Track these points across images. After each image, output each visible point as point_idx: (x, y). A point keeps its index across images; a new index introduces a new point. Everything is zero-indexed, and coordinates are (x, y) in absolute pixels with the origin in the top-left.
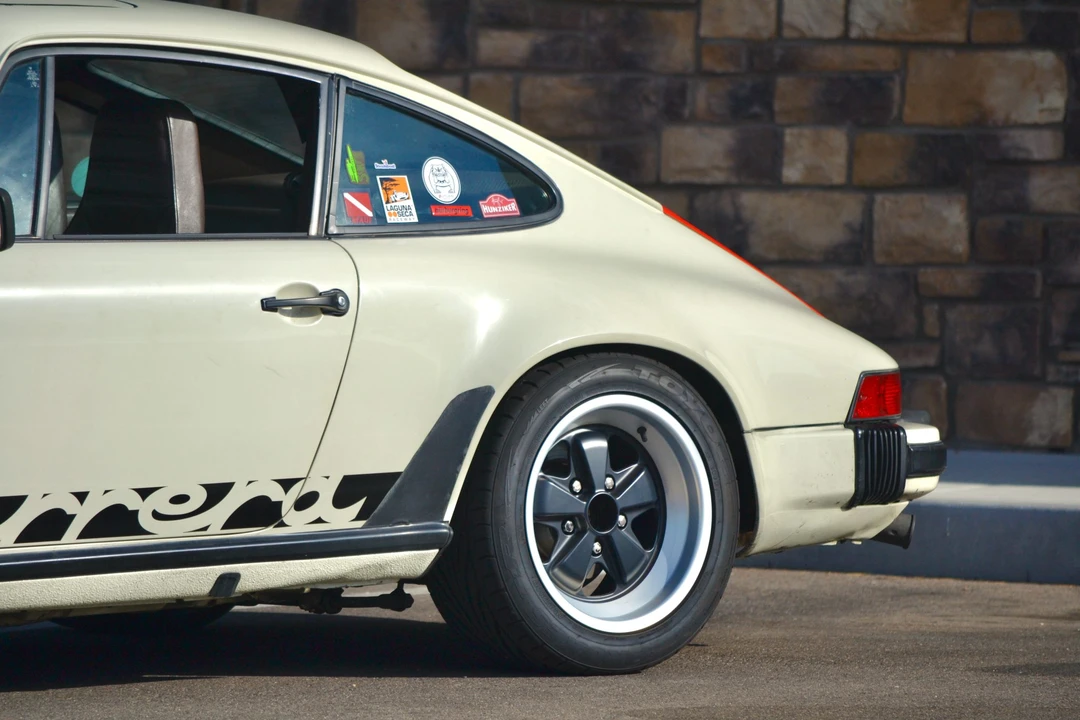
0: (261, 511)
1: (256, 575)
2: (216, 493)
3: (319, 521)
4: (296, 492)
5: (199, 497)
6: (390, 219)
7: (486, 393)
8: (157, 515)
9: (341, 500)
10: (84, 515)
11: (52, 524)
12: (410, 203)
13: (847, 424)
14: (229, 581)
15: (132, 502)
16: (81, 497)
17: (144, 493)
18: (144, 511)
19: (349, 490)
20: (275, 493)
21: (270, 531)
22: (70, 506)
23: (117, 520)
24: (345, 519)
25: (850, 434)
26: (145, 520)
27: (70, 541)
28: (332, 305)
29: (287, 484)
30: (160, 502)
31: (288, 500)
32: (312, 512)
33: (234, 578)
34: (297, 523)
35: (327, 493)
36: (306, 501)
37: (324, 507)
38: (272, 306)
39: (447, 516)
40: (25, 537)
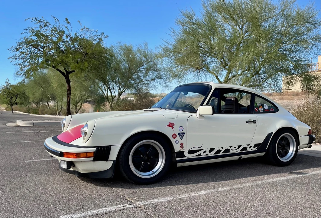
0: (245, 149)
1: (244, 157)
2: (239, 147)
3: (252, 150)
4: (249, 146)
5: (237, 147)
6: (260, 111)
7: (272, 133)
8: (232, 150)
9: (254, 147)
10: (223, 150)
11: (219, 151)
12: (263, 109)
13: (308, 135)
15: (229, 148)
16: (222, 148)
17: (230, 147)
18: (230, 149)
20: (247, 146)
21: (246, 151)
22: (221, 149)
23: (227, 150)
24: (255, 149)
25: (308, 137)
26: (231, 151)
27: (221, 153)
28: (254, 122)
29: (248, 145)
30: (232, 148)
32: (251, 149)
33: (241, 157)
34: (249, 150)
35: (253, 146)
36: (250, 147)
37: (252, 148)
38: (247, 122)
39: (267, 148)
40: (215, 153)
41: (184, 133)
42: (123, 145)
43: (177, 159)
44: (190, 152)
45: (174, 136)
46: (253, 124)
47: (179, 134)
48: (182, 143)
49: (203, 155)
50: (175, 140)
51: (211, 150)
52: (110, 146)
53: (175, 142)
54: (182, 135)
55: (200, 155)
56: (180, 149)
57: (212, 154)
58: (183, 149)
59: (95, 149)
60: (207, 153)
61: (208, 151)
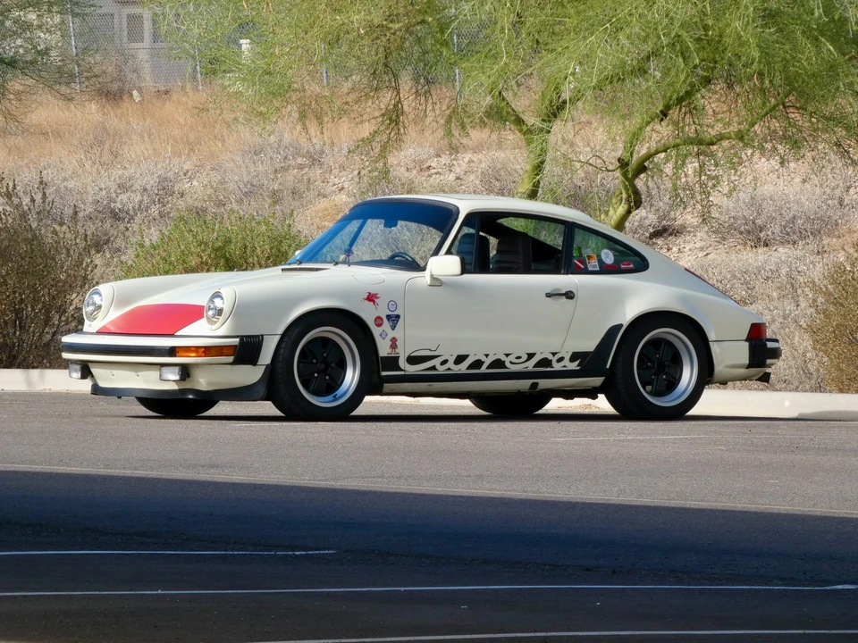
0: (545, 362)
1: (544, 383)
2: (531, 356)
3: (565, 366)
4: (557, 356)
5: (525, 357)
6: (590, 269)
7: (621, 326)
8: (511, 363)
10: (488, 361)
11: (478, 364)
12: (597, 263)
13: (746, 340)
14: (535, 385)
15: (503, 358)
16: (487, 356)
17: (507, 355)
18: (507, 361)
19: (574, 357)
20: (550, 357)
21: (549, 369)
22: (483, 358)
23: (498, 363)
24: (574, 366)
25: (747, 343)
26: (507, 364)
27: (483, 369)
28: (569, 295)
29: (554, 354)
30: (512, 358)
31: (554, 359)
32: (562, 364)
33: (537, 384)
34: (557, 367)
35: (567, 357)
36: (560, 360)
37: (566, 362)
38: (549, 295)
39: (608, 367)
40: (469, 368)
41: (398, 317)
42: (284, 336)
43: (384, 373)
44: (412, 360)
45: (379, 322)
46: (564, 299)
47: (389, 317)
48: (394, 338)
49: (441, 370)
50: (380, 329)
51: (460, 359)
52: (262, 336)
53: (381, 335)
54: (394, 319)
55: (433, 368)
56: (390, 351)
57: (462, 368)
58: (397, 351)
59: (238, 340)
60: (450, 364)
61: (452, 360)
